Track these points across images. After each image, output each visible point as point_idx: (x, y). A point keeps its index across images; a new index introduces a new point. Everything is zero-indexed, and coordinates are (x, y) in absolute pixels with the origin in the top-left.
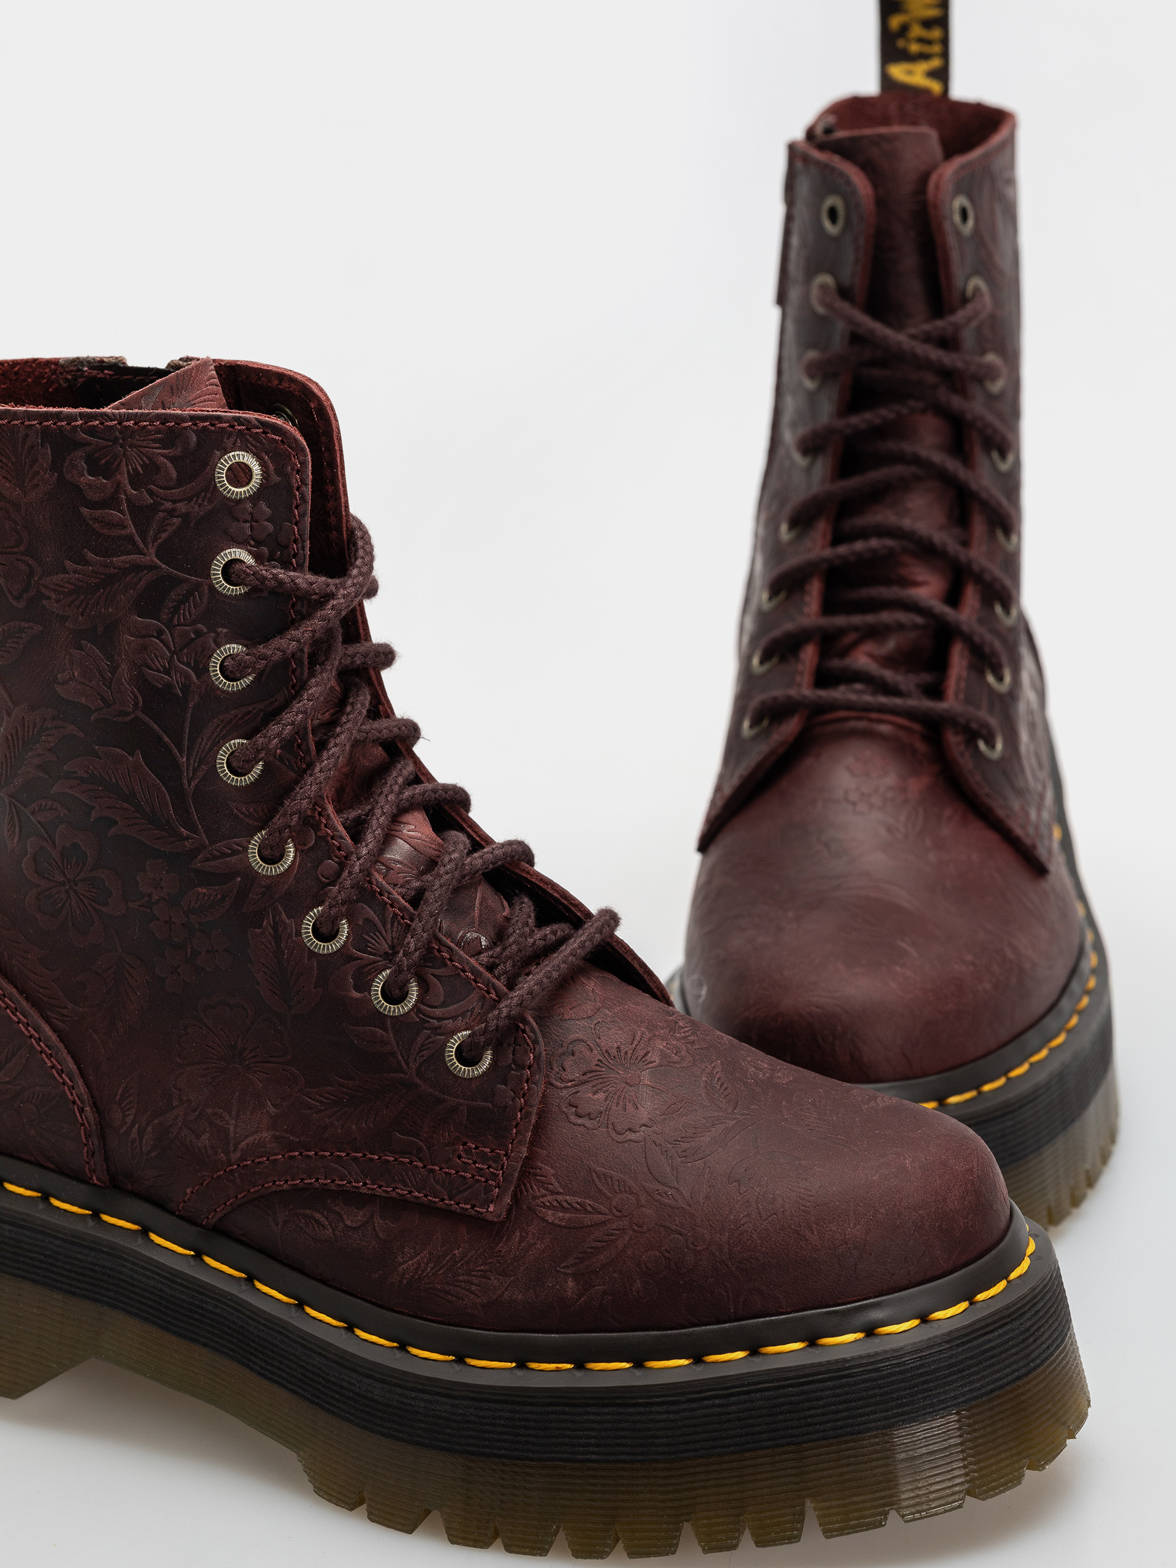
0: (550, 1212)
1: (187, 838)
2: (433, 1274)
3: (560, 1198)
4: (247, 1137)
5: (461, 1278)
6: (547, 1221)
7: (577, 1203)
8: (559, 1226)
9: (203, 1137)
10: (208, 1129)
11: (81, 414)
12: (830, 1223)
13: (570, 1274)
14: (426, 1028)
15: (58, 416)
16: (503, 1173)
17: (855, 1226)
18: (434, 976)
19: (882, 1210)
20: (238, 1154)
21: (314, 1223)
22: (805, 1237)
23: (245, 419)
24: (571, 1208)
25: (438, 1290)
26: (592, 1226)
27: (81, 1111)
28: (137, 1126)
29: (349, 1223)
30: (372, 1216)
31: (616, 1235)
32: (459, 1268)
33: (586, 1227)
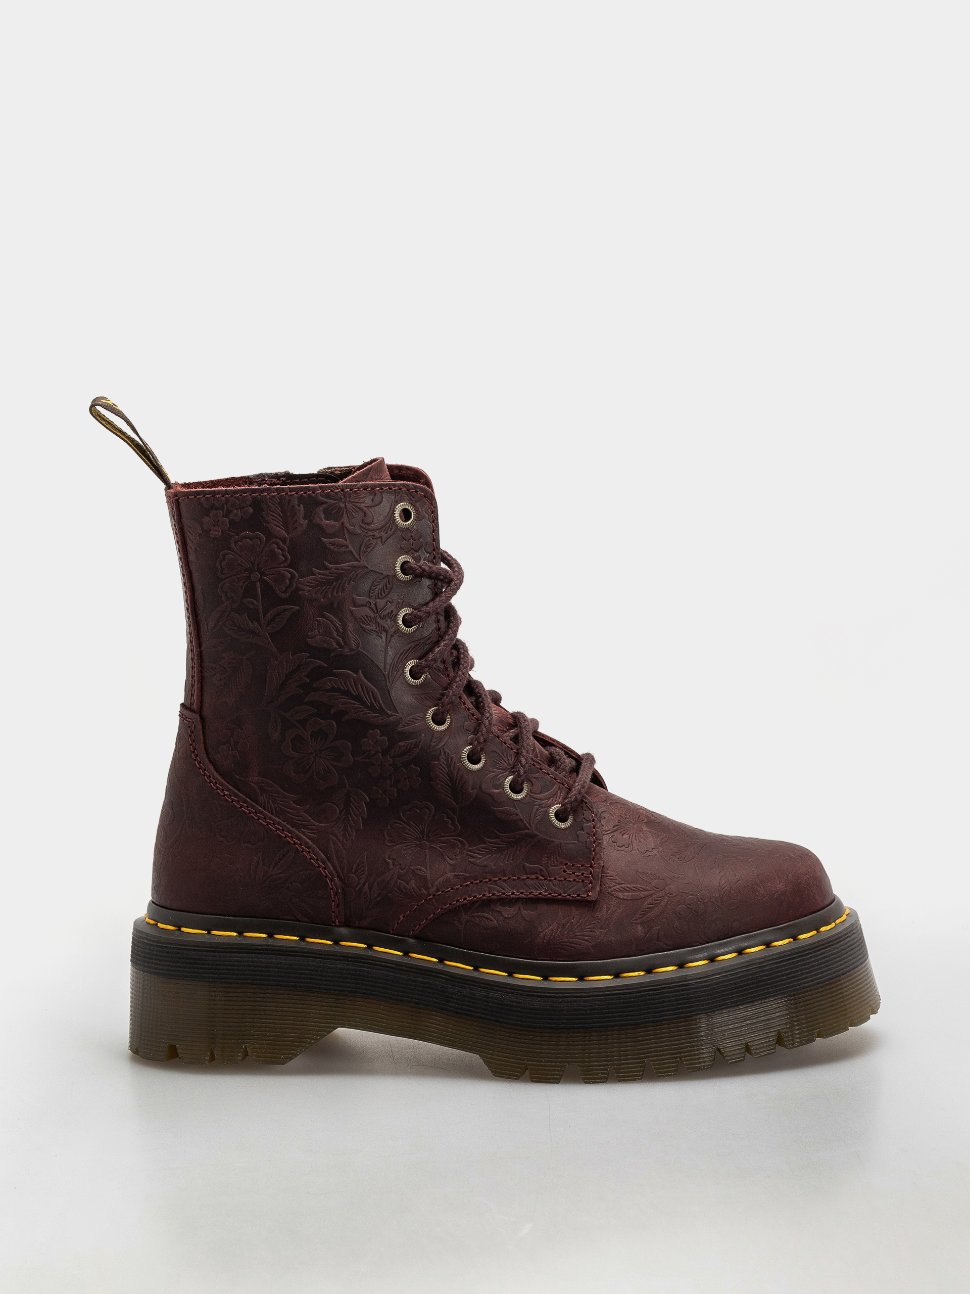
0: (620, 894)
1: (392, 715)
2: (561, 935)
3: (623, 886)
4: (438, 878)
5: (578, 934)
6: (620, 898)
7: (634, 887)
8: (627, 900)
9: (411, 883)
10: (413, 878)
11: (320, 487)
12: (767, 883)
13: (639, 923)
14: (536, 805)
15: (308, 489)
16: (592, 876)
17: (780, 884)
18: (534, 778)
19: (790, 875)
20: (434, 889)
21: (485, 920)
22: (757, 890)
23: (407, 485)
24: (631, 890)
25: (566, 942)
26: (645, 897)
27: (332, 880)
28: (367, 884)
29: (506, 916)
30: (519, 910)
31: (659, 900)
32: (576, 929)
33: (642, 898)
